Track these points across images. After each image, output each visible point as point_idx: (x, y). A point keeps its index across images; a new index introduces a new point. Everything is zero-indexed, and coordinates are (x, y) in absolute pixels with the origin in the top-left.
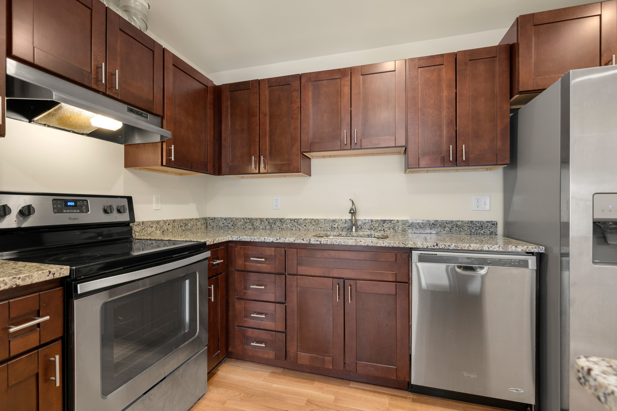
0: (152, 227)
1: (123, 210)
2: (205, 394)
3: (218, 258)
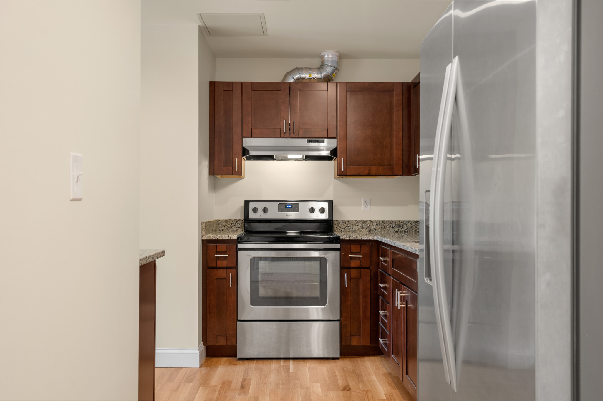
0: (358, 226)
1: (322, 210)
2: (338, 359)
3: (359, 253)
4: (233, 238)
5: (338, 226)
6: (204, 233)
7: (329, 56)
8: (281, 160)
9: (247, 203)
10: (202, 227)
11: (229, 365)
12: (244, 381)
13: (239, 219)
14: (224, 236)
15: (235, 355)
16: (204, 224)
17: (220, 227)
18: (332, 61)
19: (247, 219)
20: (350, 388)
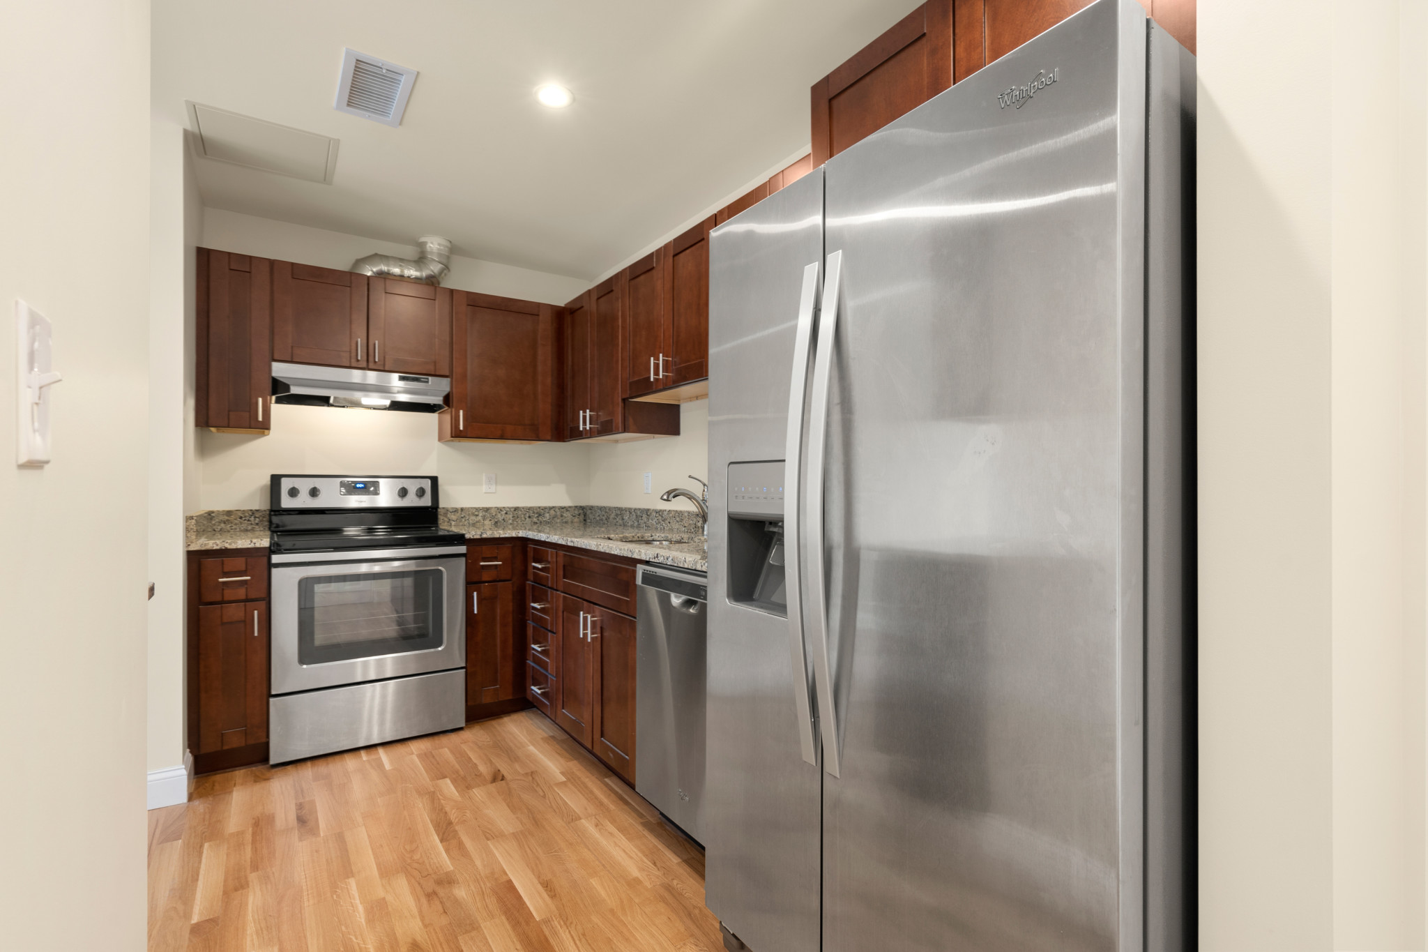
0: (477, 515)
1: (421, 492)
2: (461, 729)
3: (495, 559)
4: (260, 544)
5: (446, 516)
6: (194, 537)
7: (434, 245)
8: (344, 407)
9: (276, 480)
10: (188, 526)
11: (255, 781)
12: (301, 809)
13: (257, 508)
14: (239, 542)
15: (265, 759)
16: (194, 521)
17: (214, 525)
18: (440, 255)
19: (276, 510)
20: (503, 776)
